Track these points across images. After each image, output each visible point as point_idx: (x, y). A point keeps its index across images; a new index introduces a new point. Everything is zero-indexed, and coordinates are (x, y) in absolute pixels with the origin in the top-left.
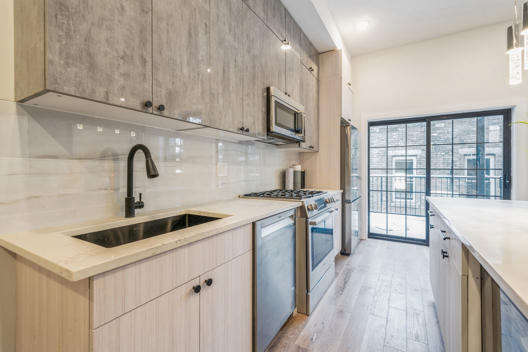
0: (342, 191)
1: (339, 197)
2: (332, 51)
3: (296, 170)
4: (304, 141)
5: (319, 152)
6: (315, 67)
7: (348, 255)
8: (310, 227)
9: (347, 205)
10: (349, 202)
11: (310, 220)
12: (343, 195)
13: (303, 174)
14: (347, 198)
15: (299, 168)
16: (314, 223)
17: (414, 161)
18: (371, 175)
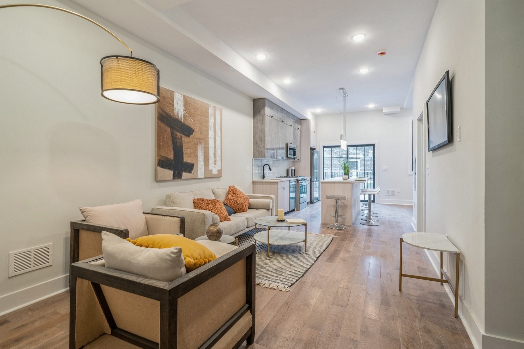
0: (310, 177)
1: (309, 179)
2: (307, 119)
3: (292, 169)
4: (296, 158)
5: (301, 162)
6: (299, 127)
7: (313, 203)
8: (300, 185)
9: (312, 183)
10: (313, 182)
11: (300, 183)
12: (311, 179)
13: (295, 170)
14: (312, 180)
15: (293, 168)
16: (301, 184)
17: (358, 162)
18: (325, 171)
